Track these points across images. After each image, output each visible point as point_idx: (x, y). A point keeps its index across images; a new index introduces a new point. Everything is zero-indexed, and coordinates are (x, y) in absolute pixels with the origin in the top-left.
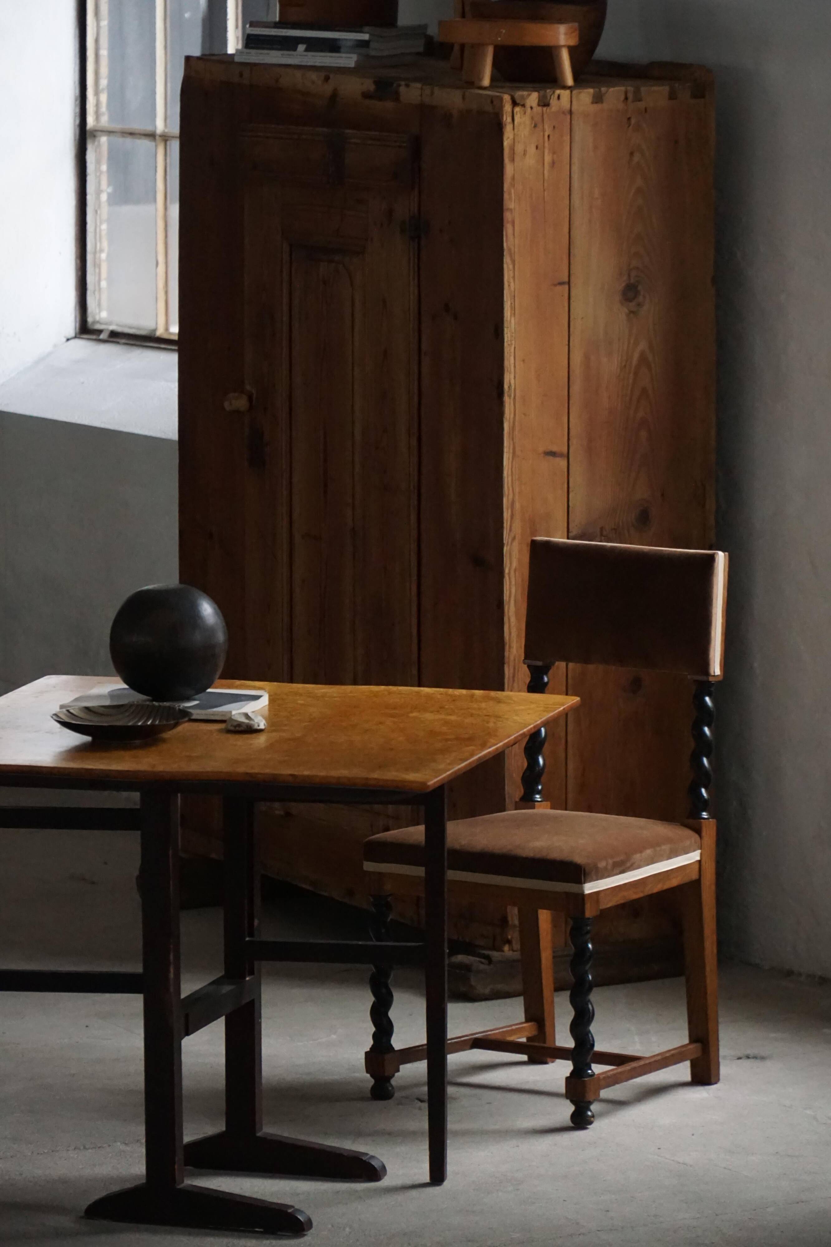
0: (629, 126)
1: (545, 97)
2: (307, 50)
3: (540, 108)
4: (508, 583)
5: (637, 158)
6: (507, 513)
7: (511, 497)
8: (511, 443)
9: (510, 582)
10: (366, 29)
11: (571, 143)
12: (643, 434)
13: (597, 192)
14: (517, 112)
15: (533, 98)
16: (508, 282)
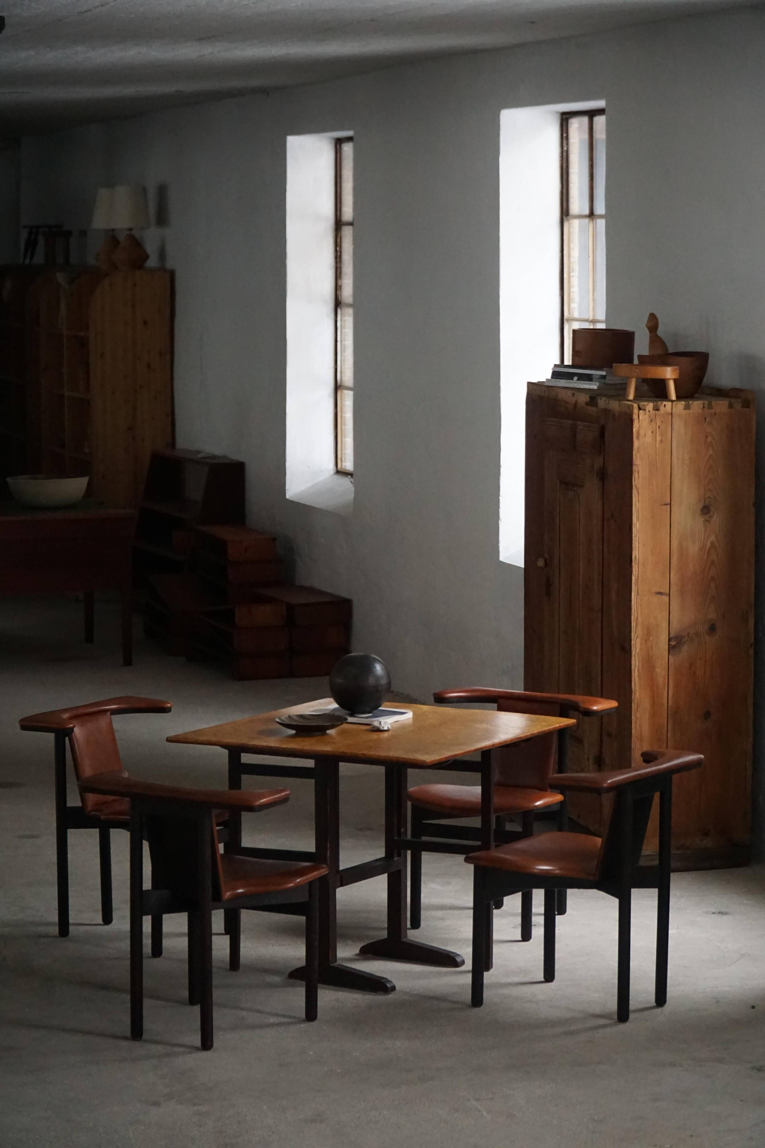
0: (705, 422)
1: (657, 405)
2: (578, 380)
3: (654, 412)
4: (634, 660)
5: (710, 439)
6: (634, 623)
7: (636, 615)
8: (636, 587)
9: (635, 660)
10: (605, 369)
11: (672, 430)
12: (713, 585)
13: (686, 457)
14: (641, 413)
15: (650, 406)
16: (635, 503)
